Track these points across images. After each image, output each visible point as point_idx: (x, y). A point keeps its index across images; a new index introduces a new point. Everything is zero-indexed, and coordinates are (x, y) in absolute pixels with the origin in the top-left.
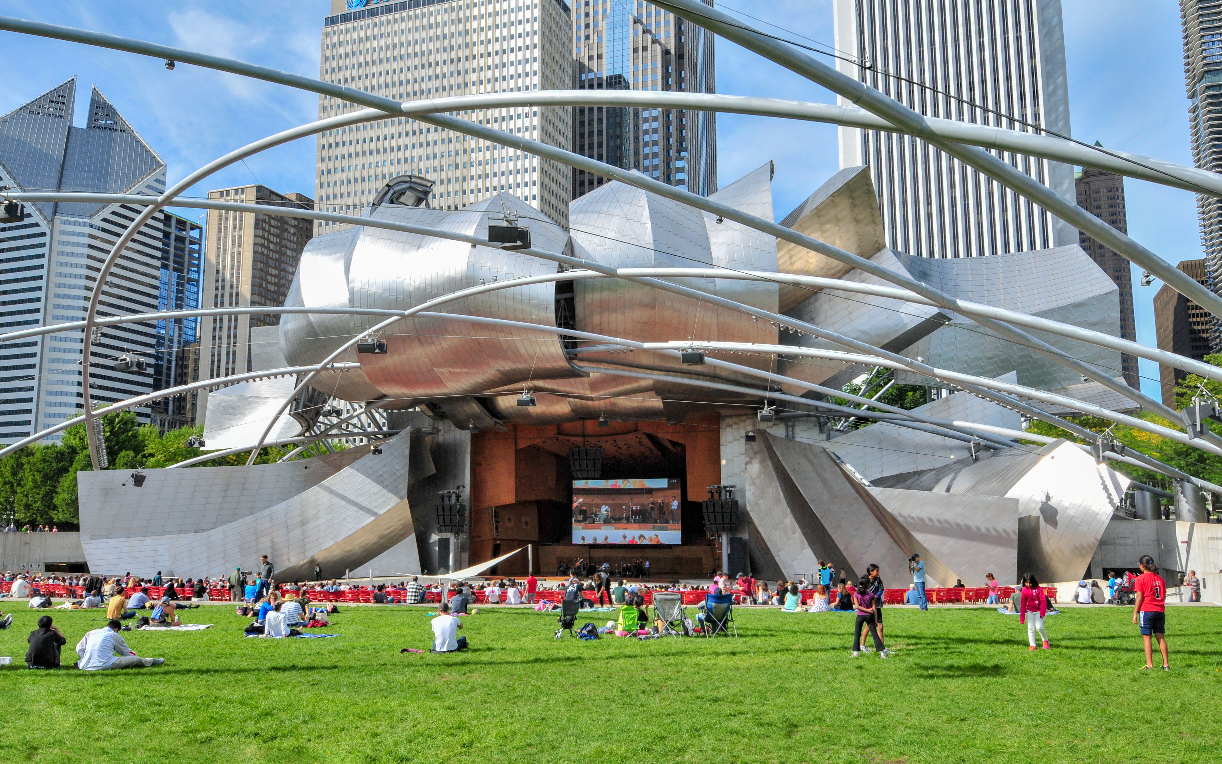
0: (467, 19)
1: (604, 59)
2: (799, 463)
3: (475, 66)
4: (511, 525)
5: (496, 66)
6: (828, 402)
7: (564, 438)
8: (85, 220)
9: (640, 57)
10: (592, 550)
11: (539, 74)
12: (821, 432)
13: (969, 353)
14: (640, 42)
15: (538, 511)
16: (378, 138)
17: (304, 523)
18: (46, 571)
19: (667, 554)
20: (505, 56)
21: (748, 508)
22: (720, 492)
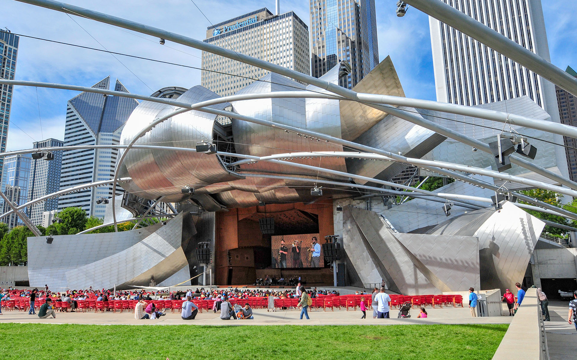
0: (262, 35)
1: (325, 48)
2: (364, 221)
3: (265, 54)
4: (238, 259)
5: (275, 54)
6: (385, 188)
7: (260, 214)
8: (111, 134)
9: (341, 45)
10: (282, 271)
11: (293, 55)
12: (385, 205)
13: (465, 158)
14: (341, 38)
15: (254, 251)
16: (226, 89)
17: (134, 260)
18: (16, 285)
19: (319, 273)
20: (278, 49)
21: (345, 247)
22: (331, 239)
